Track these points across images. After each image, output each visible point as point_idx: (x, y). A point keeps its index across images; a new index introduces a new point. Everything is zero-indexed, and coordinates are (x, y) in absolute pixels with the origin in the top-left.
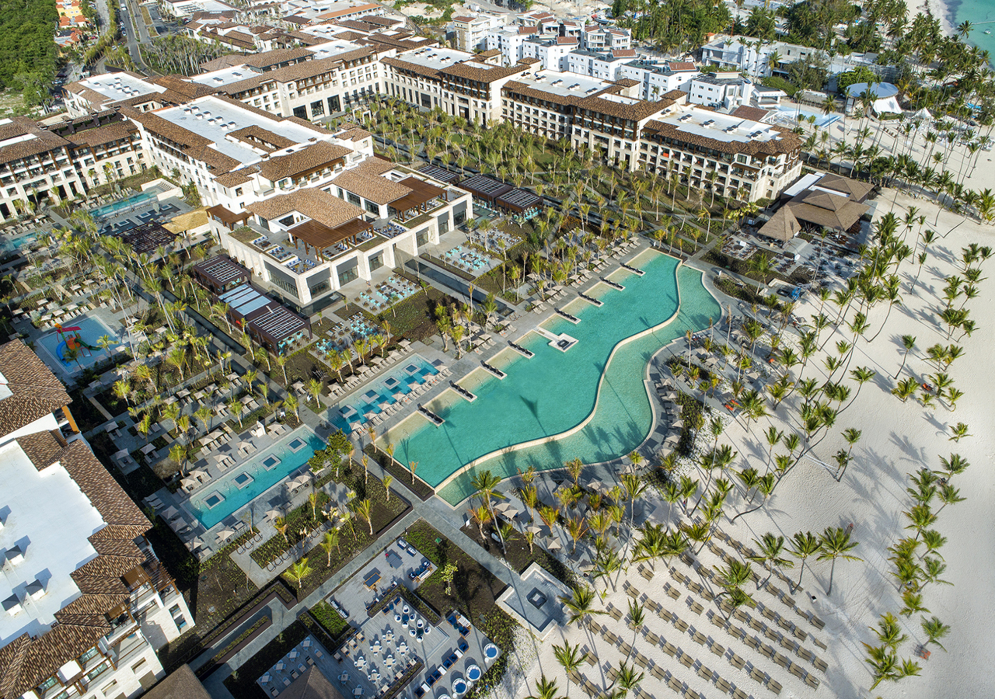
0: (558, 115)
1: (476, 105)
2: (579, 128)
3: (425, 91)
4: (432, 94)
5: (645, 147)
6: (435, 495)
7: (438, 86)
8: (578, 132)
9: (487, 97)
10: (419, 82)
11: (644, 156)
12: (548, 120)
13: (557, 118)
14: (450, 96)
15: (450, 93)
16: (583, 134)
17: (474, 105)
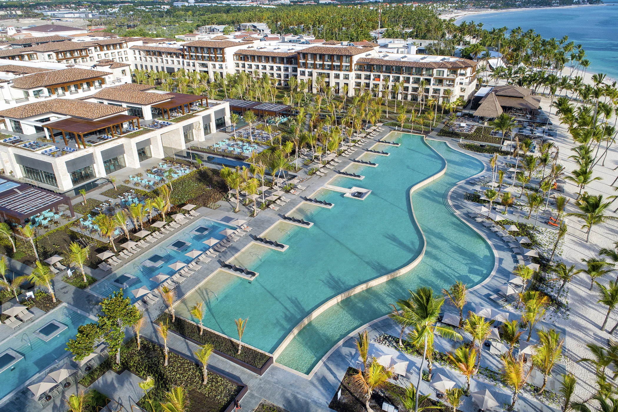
0: (282, 66)
1: (215, 67)
2: (303, 69)
3: (170, 65)
4: (176, 67)
5: (359, 77)
6: (275, 364)
7: (181, 59)
8: (303, 73)
9: (223, 60)
10: (164, 59)
11: (358, 84)
12: (275, 72)
13: (282, 69)
14: (191, 64)
15: (191, 62)
16: (307, 73)
17: (212, 68)
